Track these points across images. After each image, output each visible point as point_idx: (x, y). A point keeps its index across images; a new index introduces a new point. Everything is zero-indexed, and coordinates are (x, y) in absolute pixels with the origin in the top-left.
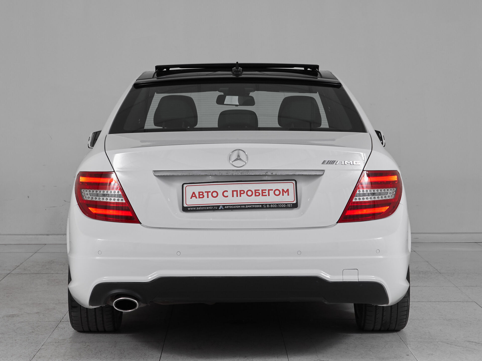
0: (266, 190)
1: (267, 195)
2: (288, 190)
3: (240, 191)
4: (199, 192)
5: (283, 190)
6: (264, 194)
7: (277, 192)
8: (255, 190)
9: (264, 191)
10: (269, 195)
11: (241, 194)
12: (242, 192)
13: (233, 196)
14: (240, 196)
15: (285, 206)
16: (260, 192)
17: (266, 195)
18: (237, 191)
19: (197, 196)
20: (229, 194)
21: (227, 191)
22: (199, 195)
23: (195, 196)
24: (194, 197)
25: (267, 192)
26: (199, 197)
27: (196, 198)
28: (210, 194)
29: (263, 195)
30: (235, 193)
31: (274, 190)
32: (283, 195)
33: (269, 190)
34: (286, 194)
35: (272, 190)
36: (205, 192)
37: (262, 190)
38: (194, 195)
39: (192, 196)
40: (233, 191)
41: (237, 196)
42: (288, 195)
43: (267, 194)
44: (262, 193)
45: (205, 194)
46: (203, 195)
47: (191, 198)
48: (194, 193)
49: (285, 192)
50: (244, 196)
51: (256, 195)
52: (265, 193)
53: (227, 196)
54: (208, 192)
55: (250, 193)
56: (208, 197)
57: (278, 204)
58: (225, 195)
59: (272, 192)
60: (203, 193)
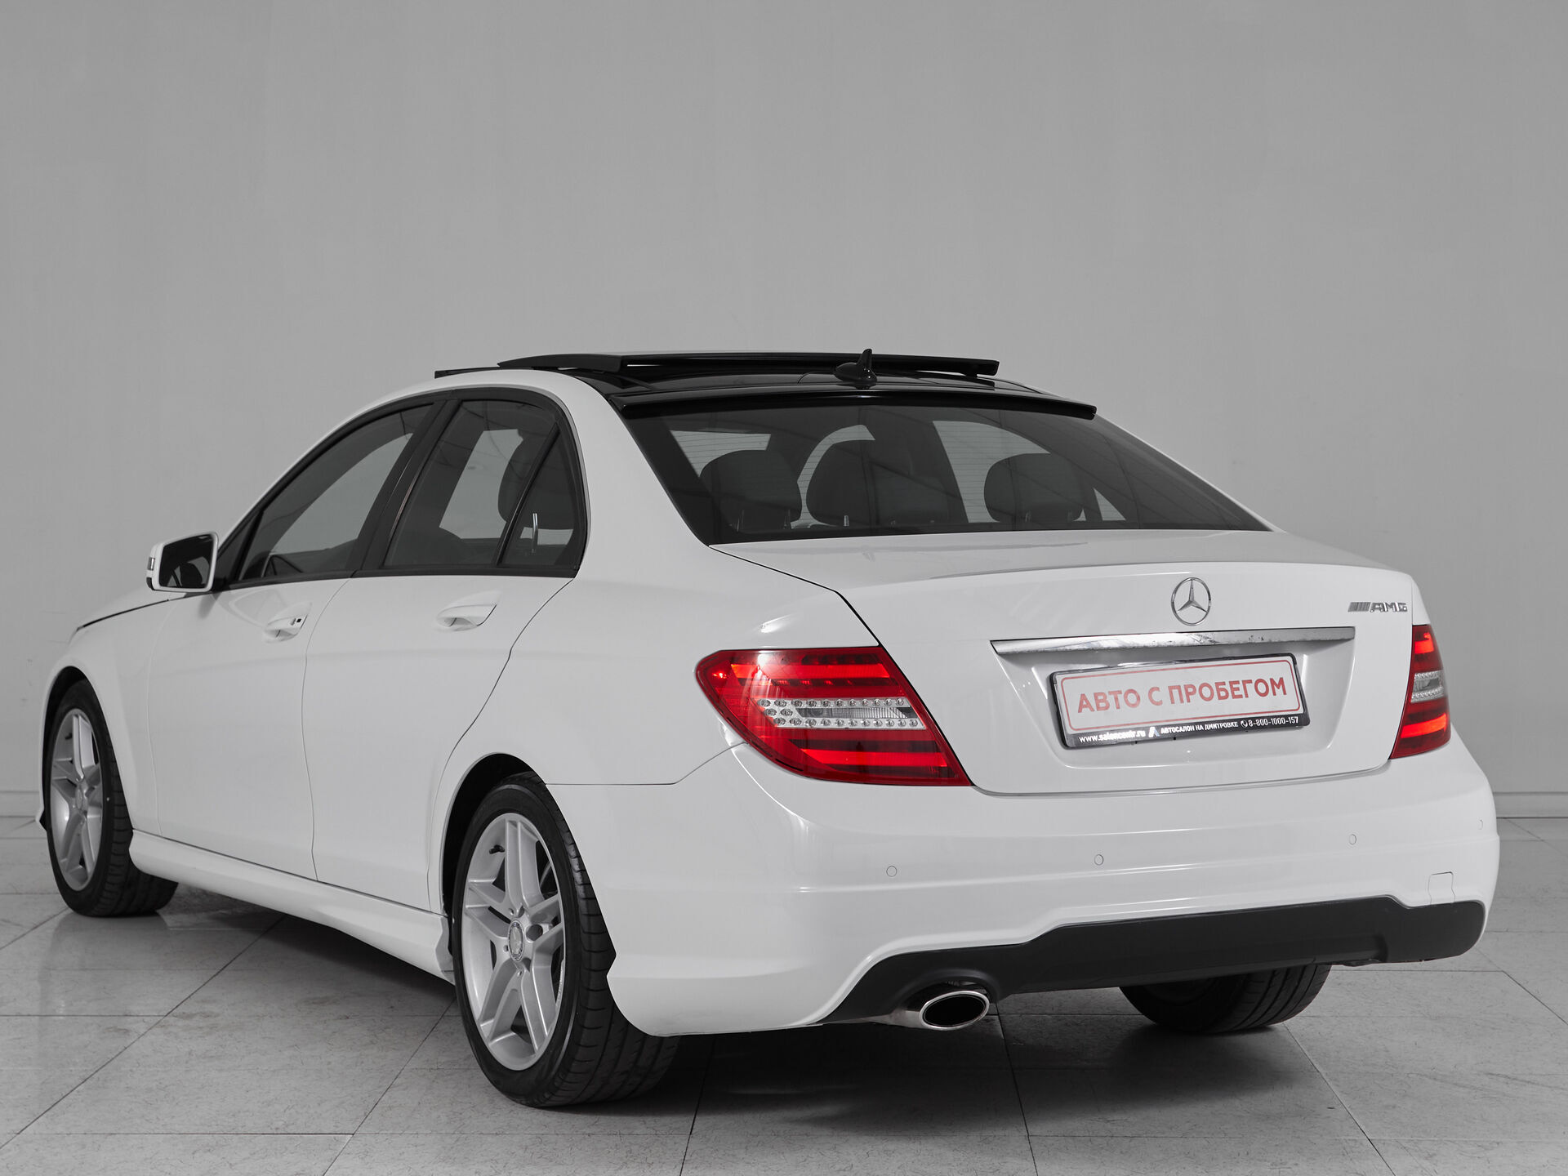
0: (1238, 682)
1: (1244, 695)
2: (1281, 680)
3: (1186, 687)
4: (1096, 695)
5: (1272, 680)
6: (1236, 693)
7: (1262, 688)
8: (1217, 684)
9: (1234, 686)
10: (1247, 696)
11: (1188, 694)
12: (1190, 690)
13: (1173, 702)
14: (1189, 701)
15: (1282, 721)
16: (1227, 687)
17: (1241, 696)
18: (1179, 688)
19: (1093, 703)
20: (1162, 695)
21: (1158, 689)
22: (1097, 701)
23: (1088, 705)
24: (1086, 706)
25: (1241, 686)
26: (1098, 708)
27: (1092, 710)
28: (1121, 697)
29: (1234, 697)
30: (1175, 692)
31: (1254, 682)
32: (1274, 694)
33: (1245, 682)
34: (1279, 691)
35: (1250, 682)
36: (1110, 693)
37: (1231, 683)
38: (1085, 703)
39: (1082, 706)
40: (1171, 688)
41: (1182, 701)
42: (1285, 693)
43: (1242, 692)
44: (1233, 690)
45: (1111, 699)
46: (1104, 700)
47: (1080, 711)
48: (1083, 696)
49: (1278, 687)
50: (1196, 699)
51: (1220, 698)
52: (1238, 689)
53: (1161, 703)
54: (1116, 693)
55: (1206, 692)
56: (1118, 708)
57: (1269, 718)
58: (1156, 699)
59: (1250, 687)
60: (1105, 697)
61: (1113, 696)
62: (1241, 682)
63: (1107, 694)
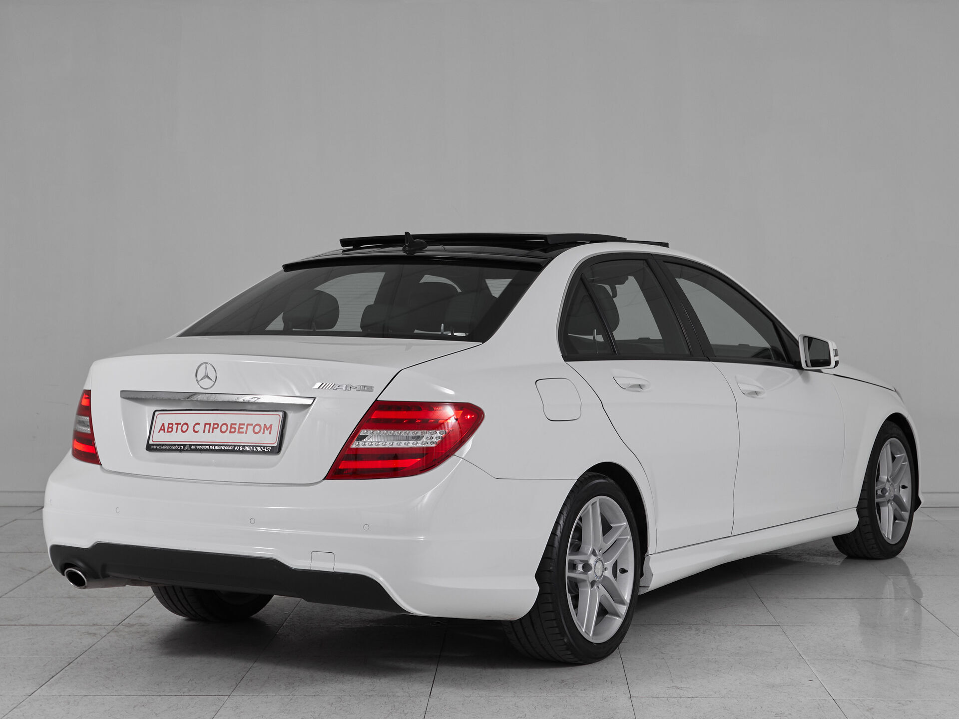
0: (244, 424)
1: (245, 432)
2: (271, 426)
3: (214, 424)
4: (169, 424)
5: (265, 425)
6: (241, 430)
7: (257, 429)
8: (232, 424)
9: (241, 426)
10: (246, 433)
11: (214, 428)
12: (216, 426)
13: (204, 432)
14: (213, 432)
15: (261, 449)
16: (237, 427)
17: (243, 433)
18: (210, 424)
19: (166, 429)
20: (201, 428)
21: (198, 424)
22: (169, 427)
23: (164, 430)
25: (245, 427)
26: (168, 432)
27: (164, 432)
28: (180, 426)
29: (239, 432)
30: (207, 426)
31: (253, 425)
32: (263, 433)
33: (248, 425)
34: (267, 432)
35: (252, 425)
36: (176, 424)
37: (240, 425)
38: (163, 428)
39: (161, 429)
40: (206, 424)
41: (209, 432)
42: (270, 433)
43: (244, 430)
44: (240, 428)
45: (175, 427)
46: (172, 428)
47: (159, 432)
48: (163, 425)
49: (267, 430)
50: (217, 431)
51: (231, 432)
52: (243, 428)
53: (198, 432)
54: (178, 424)
55: (224, 428)
56: (176, 432)
57: (253, 447)
58: (196, 430)
59: (250, 428)
60: (173, 426)
61: (176, 425)
62: (246, 425)
63: (174, 424)
